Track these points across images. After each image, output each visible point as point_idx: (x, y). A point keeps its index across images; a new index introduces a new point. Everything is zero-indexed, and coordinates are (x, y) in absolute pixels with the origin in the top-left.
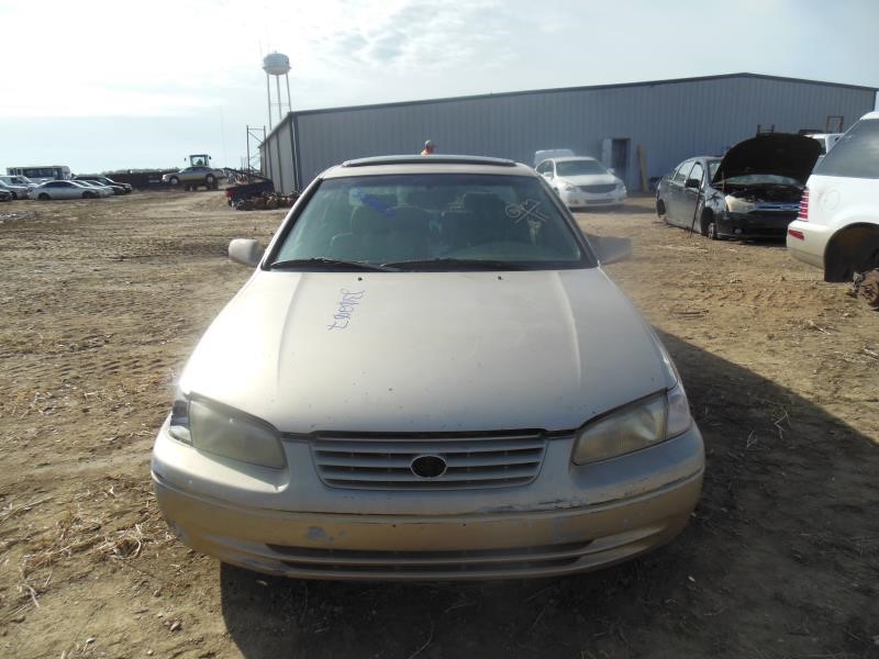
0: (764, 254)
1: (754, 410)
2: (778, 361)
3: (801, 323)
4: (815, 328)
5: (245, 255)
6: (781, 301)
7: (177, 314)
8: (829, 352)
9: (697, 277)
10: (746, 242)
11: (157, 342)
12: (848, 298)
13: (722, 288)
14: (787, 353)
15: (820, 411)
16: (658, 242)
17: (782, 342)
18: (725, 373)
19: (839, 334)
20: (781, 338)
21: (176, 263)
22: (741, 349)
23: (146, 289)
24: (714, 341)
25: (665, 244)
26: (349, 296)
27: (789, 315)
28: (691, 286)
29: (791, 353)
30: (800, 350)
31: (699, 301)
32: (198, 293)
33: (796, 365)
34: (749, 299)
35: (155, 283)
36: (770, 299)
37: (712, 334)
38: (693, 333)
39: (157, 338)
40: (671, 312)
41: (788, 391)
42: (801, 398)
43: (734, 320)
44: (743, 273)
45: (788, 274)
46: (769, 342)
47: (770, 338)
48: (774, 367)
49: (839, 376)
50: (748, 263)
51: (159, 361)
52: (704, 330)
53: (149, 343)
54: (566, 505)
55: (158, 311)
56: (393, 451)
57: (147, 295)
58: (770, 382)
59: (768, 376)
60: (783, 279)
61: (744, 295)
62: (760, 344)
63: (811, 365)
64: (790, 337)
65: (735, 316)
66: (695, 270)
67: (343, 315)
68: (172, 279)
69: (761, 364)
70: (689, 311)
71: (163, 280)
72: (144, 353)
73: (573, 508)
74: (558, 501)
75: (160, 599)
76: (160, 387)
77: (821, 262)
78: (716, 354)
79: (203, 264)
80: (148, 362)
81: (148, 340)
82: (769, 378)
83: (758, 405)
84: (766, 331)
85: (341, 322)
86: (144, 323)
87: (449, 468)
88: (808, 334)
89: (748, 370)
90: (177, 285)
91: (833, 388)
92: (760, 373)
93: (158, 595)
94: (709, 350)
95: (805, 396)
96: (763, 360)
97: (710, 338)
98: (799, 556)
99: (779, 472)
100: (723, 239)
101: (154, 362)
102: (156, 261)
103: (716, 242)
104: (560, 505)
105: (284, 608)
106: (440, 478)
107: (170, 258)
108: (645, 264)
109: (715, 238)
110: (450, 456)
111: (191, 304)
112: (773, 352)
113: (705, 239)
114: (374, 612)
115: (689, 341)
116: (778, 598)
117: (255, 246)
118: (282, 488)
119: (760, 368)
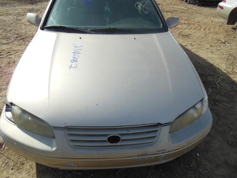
0: (204, 10)
1: (209, 77)
2: (214, 56)
3: (220, 40)
4: (224, 43)
5: (34, 21)
6: (212, 31)
7: (15, 30)
8: (229, 53)
9: (186, 20)
10: (199, 6)
11: (8, 43)
12: (232, 30)
13: (194, 24)
14: (216, 53)
15: (229, 77)
16: (171, 4)
17: (215, 48)
18: (199, 61)
19: (231, 45)
20: (214, 46)
21: (15, 6)
22: (202, 51)
23: (4, 19)
24: (193, 47)
25: (174, 5)
26: (77, 49)
27: (215, 36)
28: (185, 24)
29: (217, 53)
30: (221, 51)
31: (187, 30)
32: (23, 21)
33: (219, 58)
34: (202, 29)
35: (7, 16)
36: (209, 29)
37: (193, 44)
38: (187, 44)
39: (8, 41)
40: (179, 35)
41: (219, 69)
42: (223, 72)
43: (199, 39)
44: (199, 18)
45: (213, 19)
46: (210, 48)
47: (211, 46)
48: (213, 59)
49: (233, 63)
50: (201, 14)
51: (10, 52)
52: (190, 42)
53: (5, 44)
54: (167, 151)
55: (9, 29)
56: (99, 133)
57: (5, 21)
58: (213, 65)
59: (212, 62)
60: (212, 21)
61: (201, 28)
62: (208, 49)
63: (224, 58)
64: (217, 46)
65: (199, 37)
66: (184, 17)
67: (74, 60)
68: (13, 14)
69: (209, 57)
70: (185, 34)
71: (10, 14)
72: (4, 48)
73: (169, 152)
74: (164, 150)
75: (13, 171)
76: (11, 65)
77: (227, 18)
78: (195, 53)
79: (24, 7)
80: (6, 53)
81: (6, 42)
82: (212, 63)
83: (210, 75)
84: (209, 43)
85: (74, 64)
86: (4, 34)
87: (122, 140)
88: (222, 45)
89: (205, 60)
90: (15, 17)
91: (232, 68)
92: (209, 61)
93: (12, 169)
94: (193, 51)
95: (224, 71)
96: (210, 56)
97: (192, 46)
98: (230, 143)
99: (220, 105)
100: (192, 4)
101: (8, 53)
102: (8, 5)
103: (190, 5)
104: (164, 151)
105: (60, 174)
106: (118, 144)
107: (13, 5)
108: (169, 13)
109: (189, 3)
110: (122, 135)
111: (20, 26)
112: (212, 52)
113: (186, 4)
114: (92, 175)
115: (186, 47)
116: (226, 163)
117: (37, 17)
118: (54, 149)
119: (209, 59)
